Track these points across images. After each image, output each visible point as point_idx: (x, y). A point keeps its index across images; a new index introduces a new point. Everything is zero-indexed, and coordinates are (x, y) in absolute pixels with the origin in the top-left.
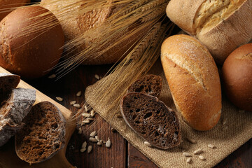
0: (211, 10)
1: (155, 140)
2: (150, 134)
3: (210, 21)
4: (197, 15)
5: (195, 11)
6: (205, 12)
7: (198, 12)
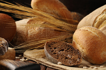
0: (103, 18)
1: (65, 61)
2: (62, 59)
3: (103, 24)
4: (95, 21)
5: (94, 20)
6: (100, 19)
7: (95, 20)
